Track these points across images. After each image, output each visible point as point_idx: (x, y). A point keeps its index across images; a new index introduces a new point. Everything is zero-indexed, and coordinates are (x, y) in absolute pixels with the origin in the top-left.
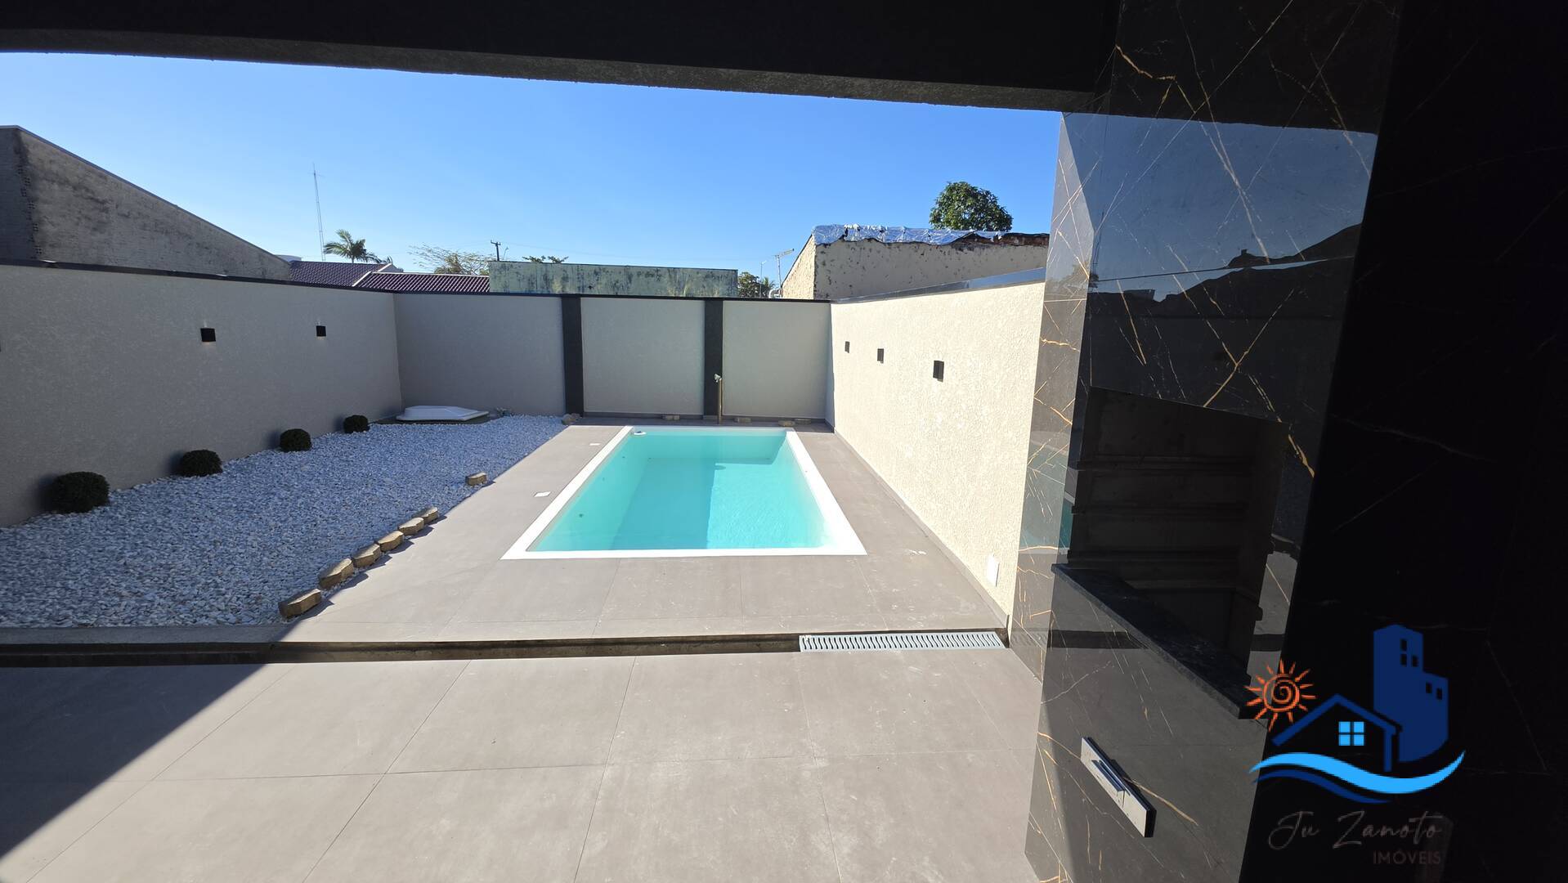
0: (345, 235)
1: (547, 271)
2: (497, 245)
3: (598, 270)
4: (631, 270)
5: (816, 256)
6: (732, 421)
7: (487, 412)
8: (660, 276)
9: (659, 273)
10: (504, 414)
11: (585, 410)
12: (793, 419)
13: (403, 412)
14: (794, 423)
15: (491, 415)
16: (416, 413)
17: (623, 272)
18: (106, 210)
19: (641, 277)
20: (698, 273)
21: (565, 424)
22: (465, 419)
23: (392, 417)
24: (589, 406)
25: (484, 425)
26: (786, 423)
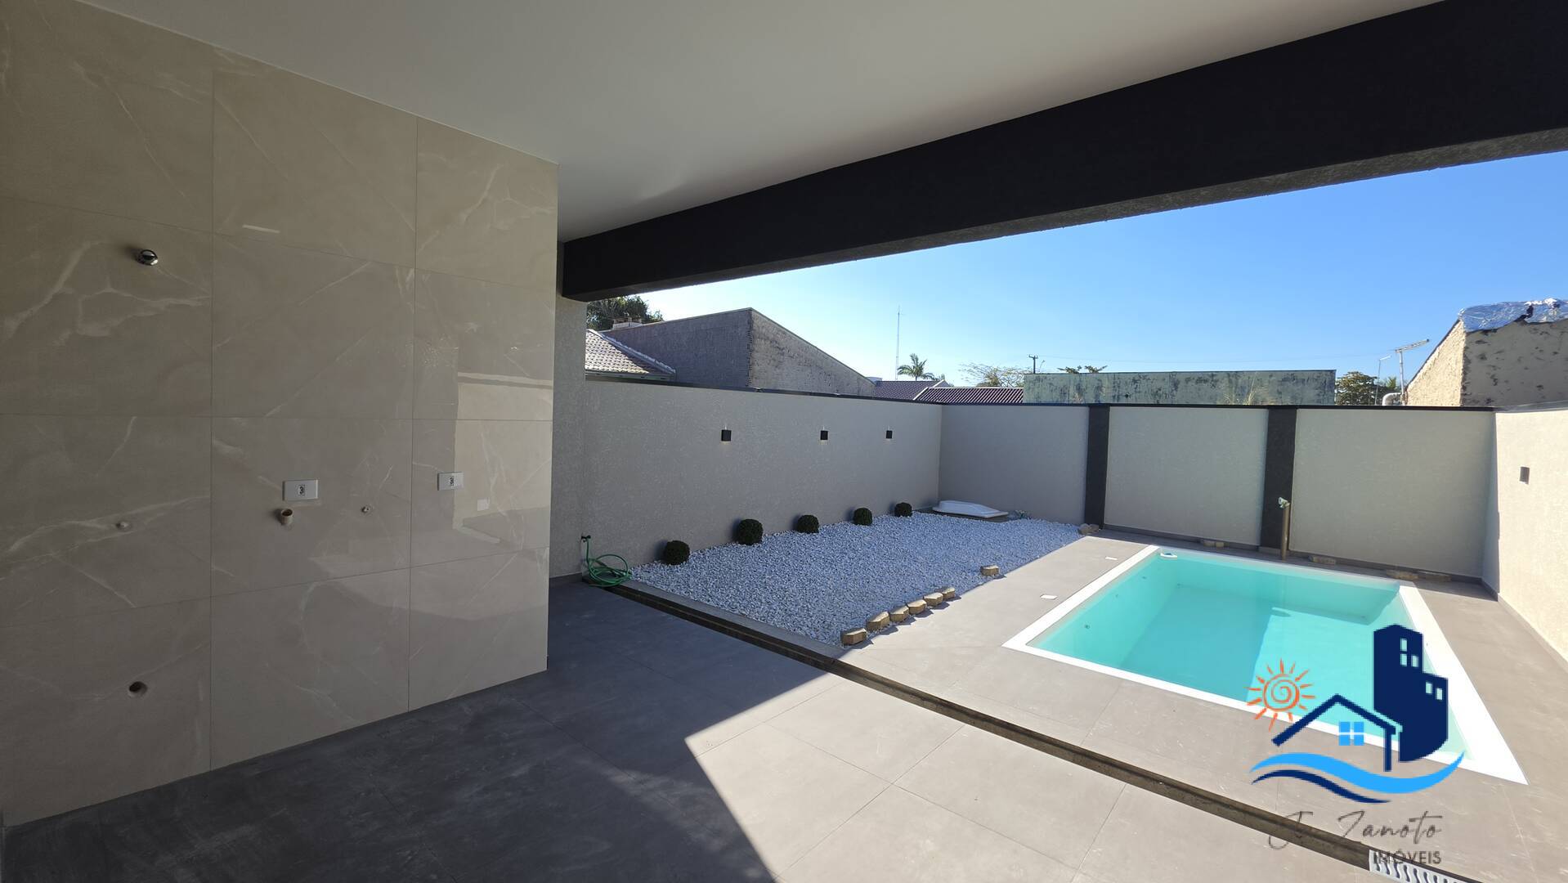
0: (914, 358)
1: (1080, 381)
2: (1034, 358)
3: (1136, 378)
4: (1178, 377)
5: (1466, 348)
6: (1305, 559)
7: (1007, 513)
8: (1216, 381)
9: (1215, 378)
10: (1022, 516)
11: (1105, 523)
12: (1415, 571)
13: (938, 505)
14: (1416, 577)
15: (1011, 516)
16: (948, 506)
17: (1167, 379)
18: (783, 354)
19: (1190, 383)
20: (1271, 376)
21: (1082, 533)
22: (987, 516)
23: (930, 508)
24: (1109, 518)
25: (1002, 525)
26: (1398, 574)
